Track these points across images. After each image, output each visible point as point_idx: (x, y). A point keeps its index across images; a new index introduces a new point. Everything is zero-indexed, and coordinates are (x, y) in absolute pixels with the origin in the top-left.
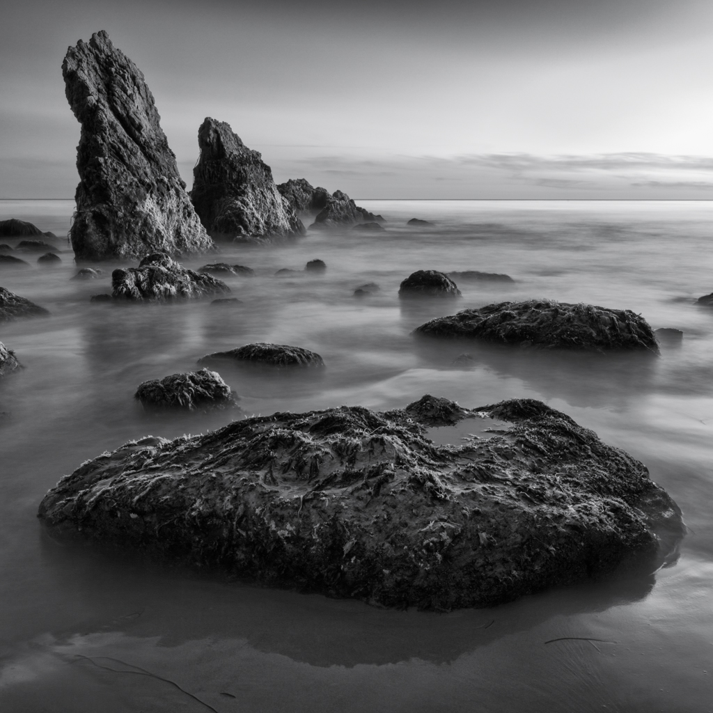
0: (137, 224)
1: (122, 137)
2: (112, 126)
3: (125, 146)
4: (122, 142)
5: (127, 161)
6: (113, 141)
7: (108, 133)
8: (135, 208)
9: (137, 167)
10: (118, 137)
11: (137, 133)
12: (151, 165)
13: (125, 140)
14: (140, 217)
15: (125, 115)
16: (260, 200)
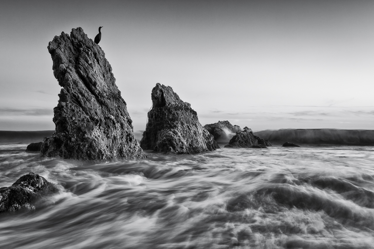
0: (85, 146)
1: (82, 90)
2: (75, 83)
3: (83, 95)
4: (81, 93)
5: (83, 105)
6: (75, 92)
7: (72, 87)
8: (84, 135)
9: (89, 109)
10: (79, 90)
11: (93, 87)
12: (102, 108)
13: (83, 91)
14: (87, 141)
15: (86, 76)
16: (186, 131)
